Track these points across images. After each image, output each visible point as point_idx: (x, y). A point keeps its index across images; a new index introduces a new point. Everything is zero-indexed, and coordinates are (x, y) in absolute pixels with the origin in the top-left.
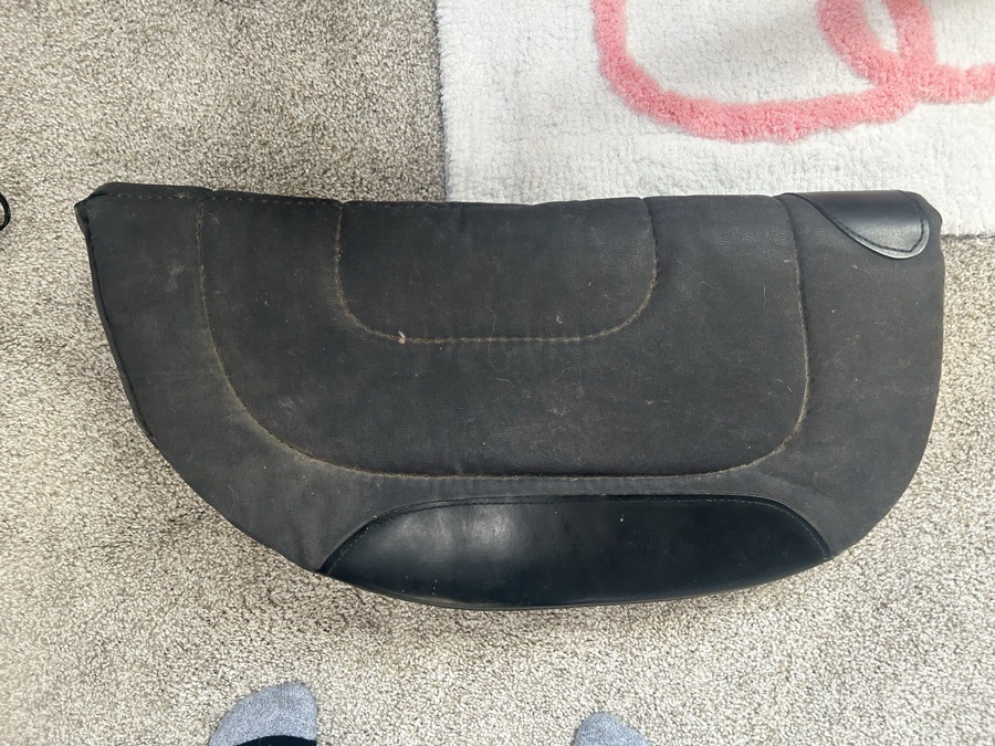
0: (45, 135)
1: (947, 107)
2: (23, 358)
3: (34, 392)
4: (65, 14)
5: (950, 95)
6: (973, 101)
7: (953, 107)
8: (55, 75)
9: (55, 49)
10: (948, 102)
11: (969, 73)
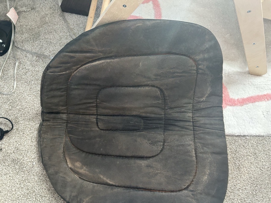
0: (25, 110)
1: (234, 107)
2: (7, 164)
3: (8, 174)
4: (35, 84)
5: (234, 104)
6: (239, 106)
7: (235, 107)
8: (30, 97)
9: (32, 91)
10: (234, 106)
11: (238, 100)
